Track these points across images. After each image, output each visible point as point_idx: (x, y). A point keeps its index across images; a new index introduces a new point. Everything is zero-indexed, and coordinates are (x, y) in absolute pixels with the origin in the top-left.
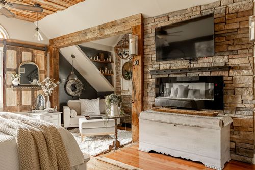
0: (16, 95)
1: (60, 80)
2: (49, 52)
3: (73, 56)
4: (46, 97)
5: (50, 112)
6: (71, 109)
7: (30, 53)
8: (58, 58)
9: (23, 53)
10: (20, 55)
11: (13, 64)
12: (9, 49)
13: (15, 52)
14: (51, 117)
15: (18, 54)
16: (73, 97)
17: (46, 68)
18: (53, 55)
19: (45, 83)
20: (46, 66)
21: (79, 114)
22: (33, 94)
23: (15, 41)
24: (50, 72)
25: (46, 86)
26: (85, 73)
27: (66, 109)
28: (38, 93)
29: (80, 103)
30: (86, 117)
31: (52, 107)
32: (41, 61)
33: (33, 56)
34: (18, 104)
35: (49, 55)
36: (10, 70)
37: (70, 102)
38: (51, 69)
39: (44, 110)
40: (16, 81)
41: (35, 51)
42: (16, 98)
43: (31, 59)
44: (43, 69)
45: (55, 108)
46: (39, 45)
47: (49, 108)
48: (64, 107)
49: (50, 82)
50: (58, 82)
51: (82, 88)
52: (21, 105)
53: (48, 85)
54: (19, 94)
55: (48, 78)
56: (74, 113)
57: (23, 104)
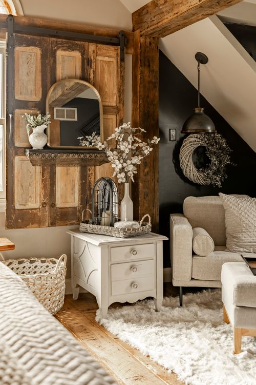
0: (39, 177)
1: (161, 135)
2: (132, 51)
3: (201, 58)
4: (121, 186)
5: (130, 234)
6: (195, 224)
7: (77, 55)
8: (156, 66)
9: (60, 53)
10: (50, 61)
11: (31, 87)
12: (21, 45)
13: (37, 51)
14: (133, 251)
15: (44, 57)
16: (198, 186)
17: (121, 100)
18: (142, 60)
19: (117, 142)
20: (121, 91)
21: (221, 244)
22: (84, 176)
23: (39, 22)
24: (134, 110)
25: (121, 152)
26: (236, 111)
27: (180, 227)
28: (100, 171)
29: (222, 209)
30: (249, 260)
31: (136, 218)
32: (106, 76)
33: (87, 62)
34: (44, 204)
35: (129, 59)
36: (24, 105)
37: (191, 202)
38: (135, 102)
39: (112, 225)
40: (39, 135)
41: (92, 47)
42: (39, 186)
43: (79, 72)
44: (113, 101)
45: (146, 220)
46: (102, 31)
47: (126, 222)
48: (174, 218)
49: (130, 138)
50: (156, 140)
51: (227, 160)
52: (53, 205)
53: (125, 147)
54: (47, 176)
55: (127, 125)
56: (205, 239)
57: (59, 203)
